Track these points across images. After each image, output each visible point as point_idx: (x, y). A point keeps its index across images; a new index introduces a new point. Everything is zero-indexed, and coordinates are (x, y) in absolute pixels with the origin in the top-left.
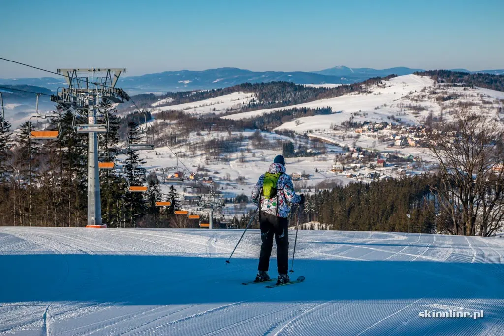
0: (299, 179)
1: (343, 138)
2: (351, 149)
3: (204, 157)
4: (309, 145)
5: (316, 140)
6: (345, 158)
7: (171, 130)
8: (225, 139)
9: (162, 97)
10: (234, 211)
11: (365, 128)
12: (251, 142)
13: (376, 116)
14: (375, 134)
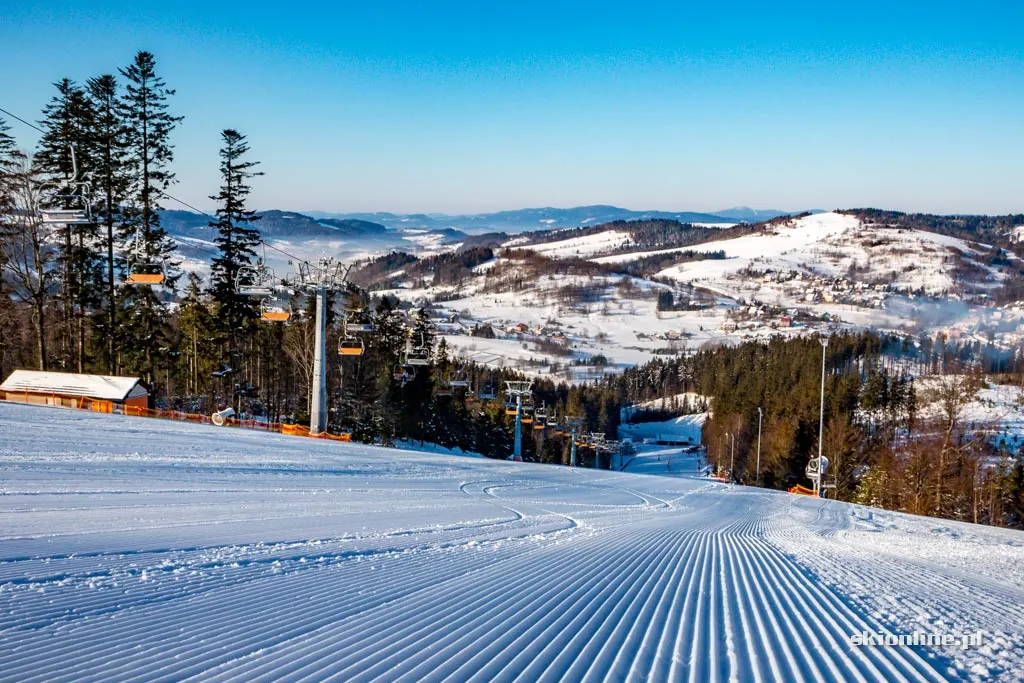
0: (677, 339)
1: (739, 289)
2: (748, 302)
3: (557, 307)
4: (692, 296)
5: (701, 290)
6: (739, 314)
7: (516, 272)
8: (584, 285)
9: (515, 237)
10: (587, 376)
11: (768, 277)
12: (617, 289)
13: (782, 263)
14: (781, 285)
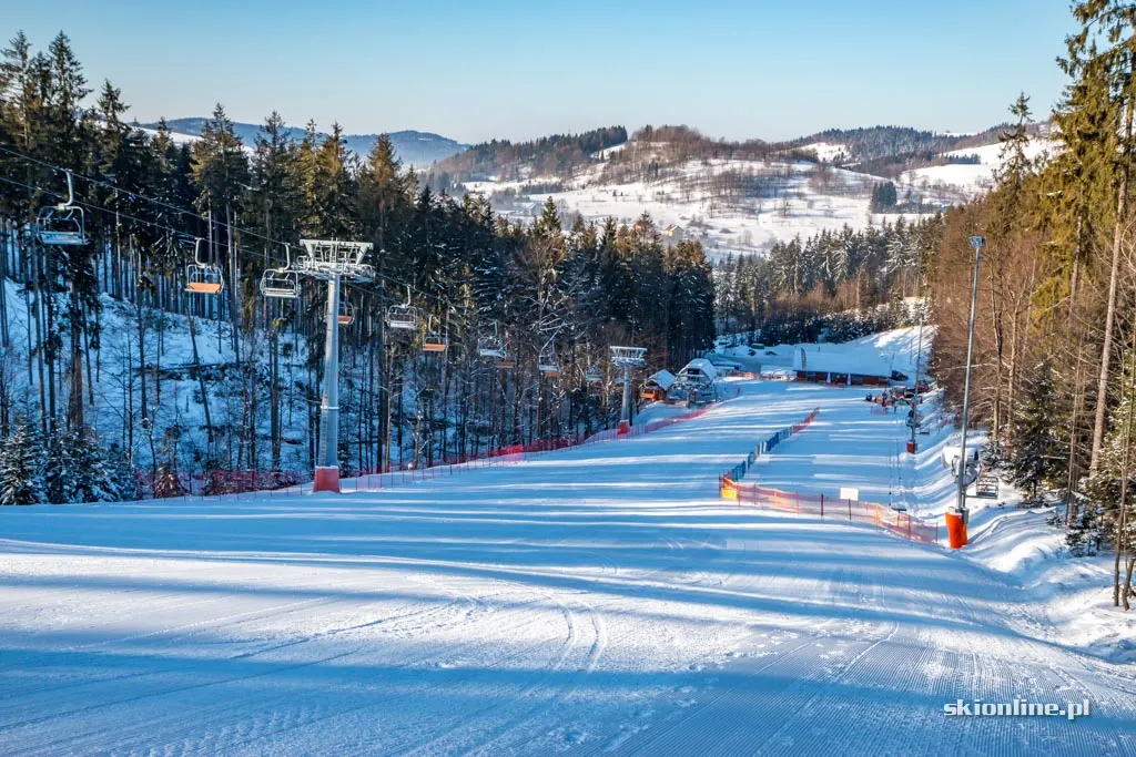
3: (708, 203)
4: (927, 193)
7: (654, 156)
12: (806, 181)
